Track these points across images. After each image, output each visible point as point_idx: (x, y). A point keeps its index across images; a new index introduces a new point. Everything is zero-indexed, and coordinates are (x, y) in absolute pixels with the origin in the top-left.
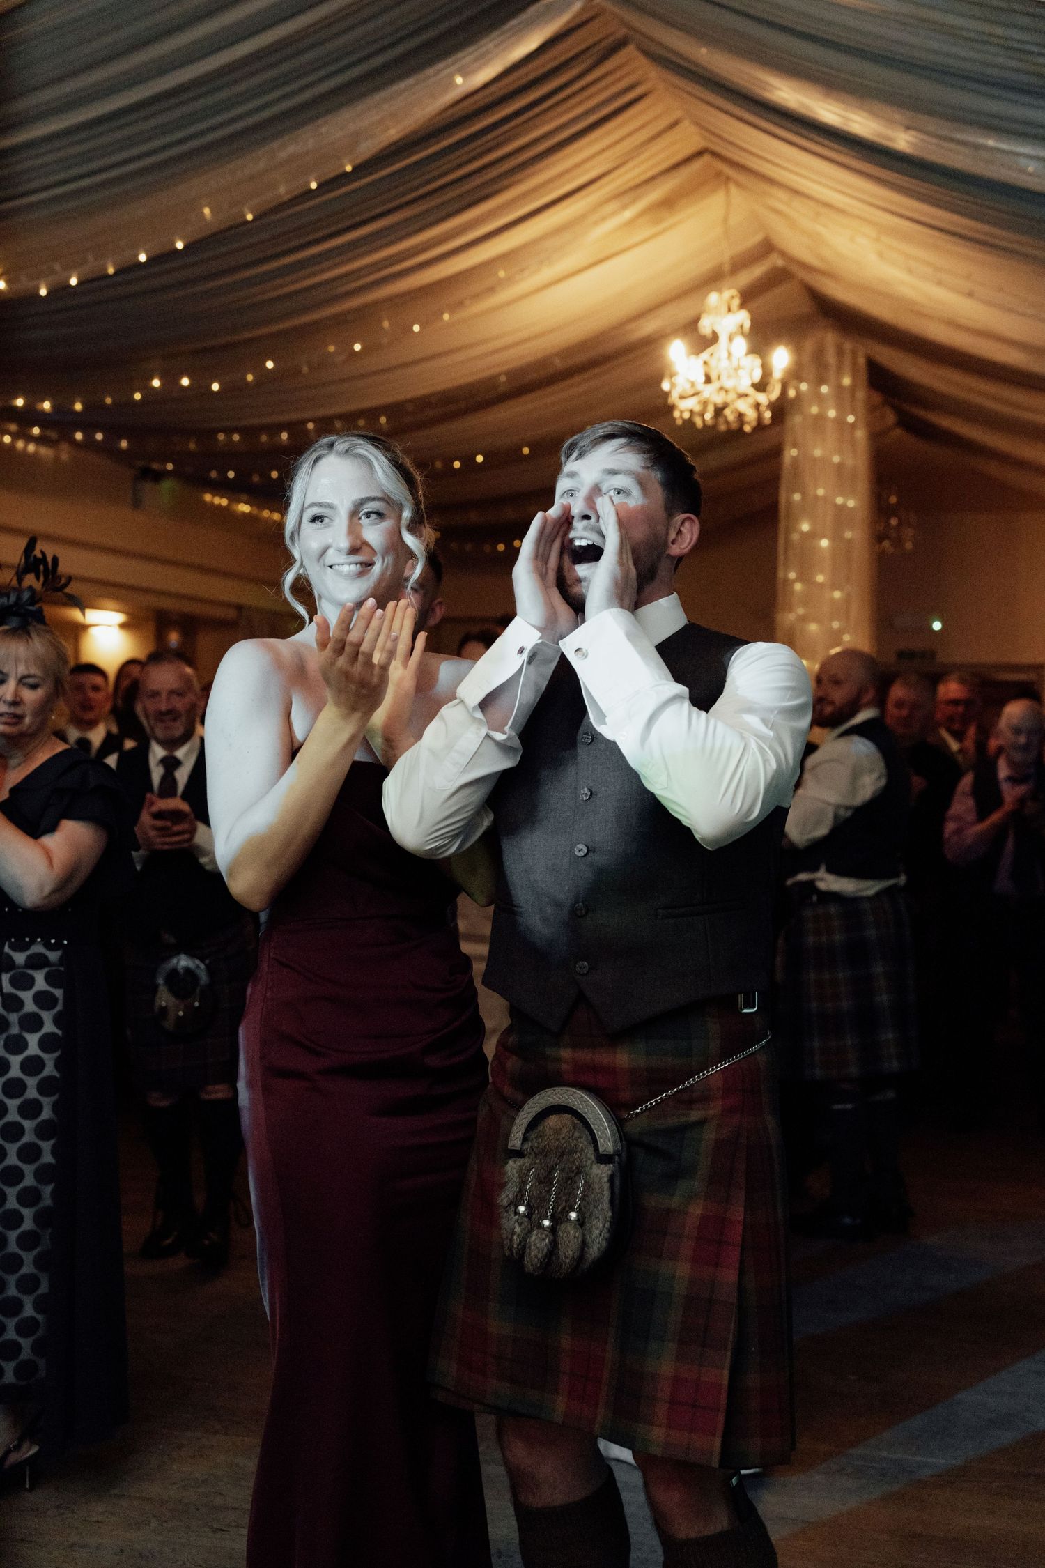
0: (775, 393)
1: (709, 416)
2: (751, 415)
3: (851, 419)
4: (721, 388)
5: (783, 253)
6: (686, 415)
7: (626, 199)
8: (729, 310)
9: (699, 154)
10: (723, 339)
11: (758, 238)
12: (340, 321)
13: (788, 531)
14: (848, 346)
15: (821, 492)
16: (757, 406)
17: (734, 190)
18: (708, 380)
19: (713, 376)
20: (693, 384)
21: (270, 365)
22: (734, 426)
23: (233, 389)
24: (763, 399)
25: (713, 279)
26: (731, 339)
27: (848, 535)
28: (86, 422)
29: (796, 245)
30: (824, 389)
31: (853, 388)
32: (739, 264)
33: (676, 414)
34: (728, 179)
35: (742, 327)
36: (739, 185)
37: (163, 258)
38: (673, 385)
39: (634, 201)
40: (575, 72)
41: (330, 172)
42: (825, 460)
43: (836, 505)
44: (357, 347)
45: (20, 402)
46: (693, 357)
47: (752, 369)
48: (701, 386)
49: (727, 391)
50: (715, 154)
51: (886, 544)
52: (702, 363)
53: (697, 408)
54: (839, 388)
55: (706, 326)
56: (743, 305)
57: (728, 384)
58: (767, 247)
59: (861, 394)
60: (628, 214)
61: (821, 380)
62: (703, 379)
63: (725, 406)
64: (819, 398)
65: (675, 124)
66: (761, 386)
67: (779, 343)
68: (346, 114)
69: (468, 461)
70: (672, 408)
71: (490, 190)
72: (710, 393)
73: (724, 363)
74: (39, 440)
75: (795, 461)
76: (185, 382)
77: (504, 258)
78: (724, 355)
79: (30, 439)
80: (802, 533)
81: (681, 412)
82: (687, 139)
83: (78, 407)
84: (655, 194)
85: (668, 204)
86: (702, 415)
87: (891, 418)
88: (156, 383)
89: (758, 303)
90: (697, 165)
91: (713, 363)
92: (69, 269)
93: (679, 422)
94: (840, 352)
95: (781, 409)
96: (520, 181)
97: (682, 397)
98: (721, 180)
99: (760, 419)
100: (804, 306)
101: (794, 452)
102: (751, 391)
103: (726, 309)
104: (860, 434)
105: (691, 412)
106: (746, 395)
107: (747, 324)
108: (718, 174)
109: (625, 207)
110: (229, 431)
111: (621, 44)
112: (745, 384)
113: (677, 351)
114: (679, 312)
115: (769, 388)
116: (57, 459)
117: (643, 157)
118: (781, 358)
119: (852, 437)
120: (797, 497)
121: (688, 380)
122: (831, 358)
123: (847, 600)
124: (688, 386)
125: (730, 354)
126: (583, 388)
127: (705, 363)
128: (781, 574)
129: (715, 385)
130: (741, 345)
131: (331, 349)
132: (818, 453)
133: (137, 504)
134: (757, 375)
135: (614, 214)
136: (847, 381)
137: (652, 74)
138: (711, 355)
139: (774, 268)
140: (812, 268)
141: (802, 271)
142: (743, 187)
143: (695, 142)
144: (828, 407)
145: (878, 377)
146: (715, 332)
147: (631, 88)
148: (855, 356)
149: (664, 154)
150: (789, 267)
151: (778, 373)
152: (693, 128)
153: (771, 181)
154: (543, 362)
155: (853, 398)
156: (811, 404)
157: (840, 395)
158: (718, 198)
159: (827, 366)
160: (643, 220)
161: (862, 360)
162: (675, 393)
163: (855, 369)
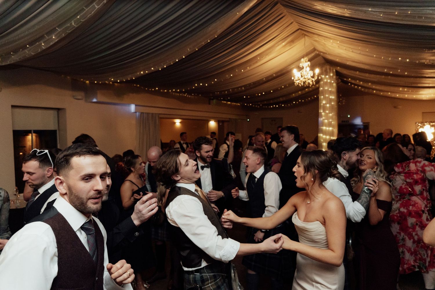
0: (316, 78)
1: (302, 84)
2: (311, 83)
3: (333, 82)
5: (317, 50)
6: (297, 84)
7: (283, 41)
8: (306, 62)
9: (298, 30)
11: (313, 48)
13: (321, 103)
14: (332, 68)
15: (327, 96)
16: (312, 81)
17: (306, 37)
18: (302, 77)
19: (303, 75)
20: (298, 78)
21: (216, 80)
22: (308, 85)
23: (210, 85)
24: (313, 79)
25: (302, 57)
26: (306, 67)
27: (333, 103)
29: (320, 48)
30: (327, 76)
31: (333, 76)
32: (309, 53)
33: (295, 84)
34: (305, 35)
35: (309, 65)
36: (307, 36)
37: (181, 60)
38: (294, 78)
39: (284, 41)
41: (212, 38)
42: (328, 90)
43: (330, 98)
44: (232, 75)
46: (298, 72)
47: (311, 73)
48: (300, 78)
49: (306, 78)
50: (301, 29)
51: (339, 103)
52: (300, 73)
53: (300, 82)
54: (330, 76)
55: (301, 66)
56: (308, 61)
57: (306, 77)
58: (315, 50)
59: (334, 77)
60: (284, 44)
61: (326, 75)
62: (301, 76)
63: (306, 81)
64: (326, 78)
65: (292, 23)
66: (313, 77)
67: (317, 68)
69: (262, 94)
70: (294, 83)
71: (252, 40)
72: (302, 79)
75: (322, 90)
76: (201, 84)
77: (258, 55)
78: (305, 71)
80: (323, 104)
81: (296, 83)
82: (295, 26)
83: (184, 90)
84: (289, 39)
85: (292, 41)
87: (340, 80)
88: (196, 85)
89: (313, 61)
90: (298, 32)
91: (302, 73)
93: (296, 85)
94: (330, 69)
95: (318, 81)
96: (259, 38)
97: (296, 80)
98: (303, 36)
99: (313, 84)
100: (323, 61)
101: (322, 89)
102: (311, 78)
103: (305, 62)
104: (335, 84)
105: (298, 83)
106: (310, 79)
107: (310, 64)
108: (303, 34)
109: (283, 42)
111: (276, 4)
112: (309, 77)
113: (295, 71)
115: (315, 77)
117: (285, 31)
118: (317, 71)
119: (333, 85)
120: (322, 97)
121: (298, 77)
122: (328, 71)
123: (332, 116)
124: (297, 78)
125: (306, 71)
127: (301, 73)
128: (320, 111)
129: (303, 77)
130: (308, 69)
131: (227, 76)
132: (326, 88)
133: (209, 104)
134: (312, 75)
135: (281, 44)
136: (332, 75)
137: (285, 11)
138: (302, 71)
139: (316, 54)
140: (324, 53)
141: (322, 54)
142: (309, 36)
143: (297, 27)
144: (328, 80)
145: (338, 74)
146: (303, 67)
147: (280, 14)
148: (333, 70)
149: (290, 30)
150: (320, 53)
151: (317, 74)
152: (296, 24)
153: (314, 34)
154: (272, 75)
155: (333, 78)
156: (324, 79)
157: (330, 78)
158: (303, 39)
159: (328, 72)
160: (287, 45)
161: (334, 71)
162: (295, 80)
163: (333, 72)
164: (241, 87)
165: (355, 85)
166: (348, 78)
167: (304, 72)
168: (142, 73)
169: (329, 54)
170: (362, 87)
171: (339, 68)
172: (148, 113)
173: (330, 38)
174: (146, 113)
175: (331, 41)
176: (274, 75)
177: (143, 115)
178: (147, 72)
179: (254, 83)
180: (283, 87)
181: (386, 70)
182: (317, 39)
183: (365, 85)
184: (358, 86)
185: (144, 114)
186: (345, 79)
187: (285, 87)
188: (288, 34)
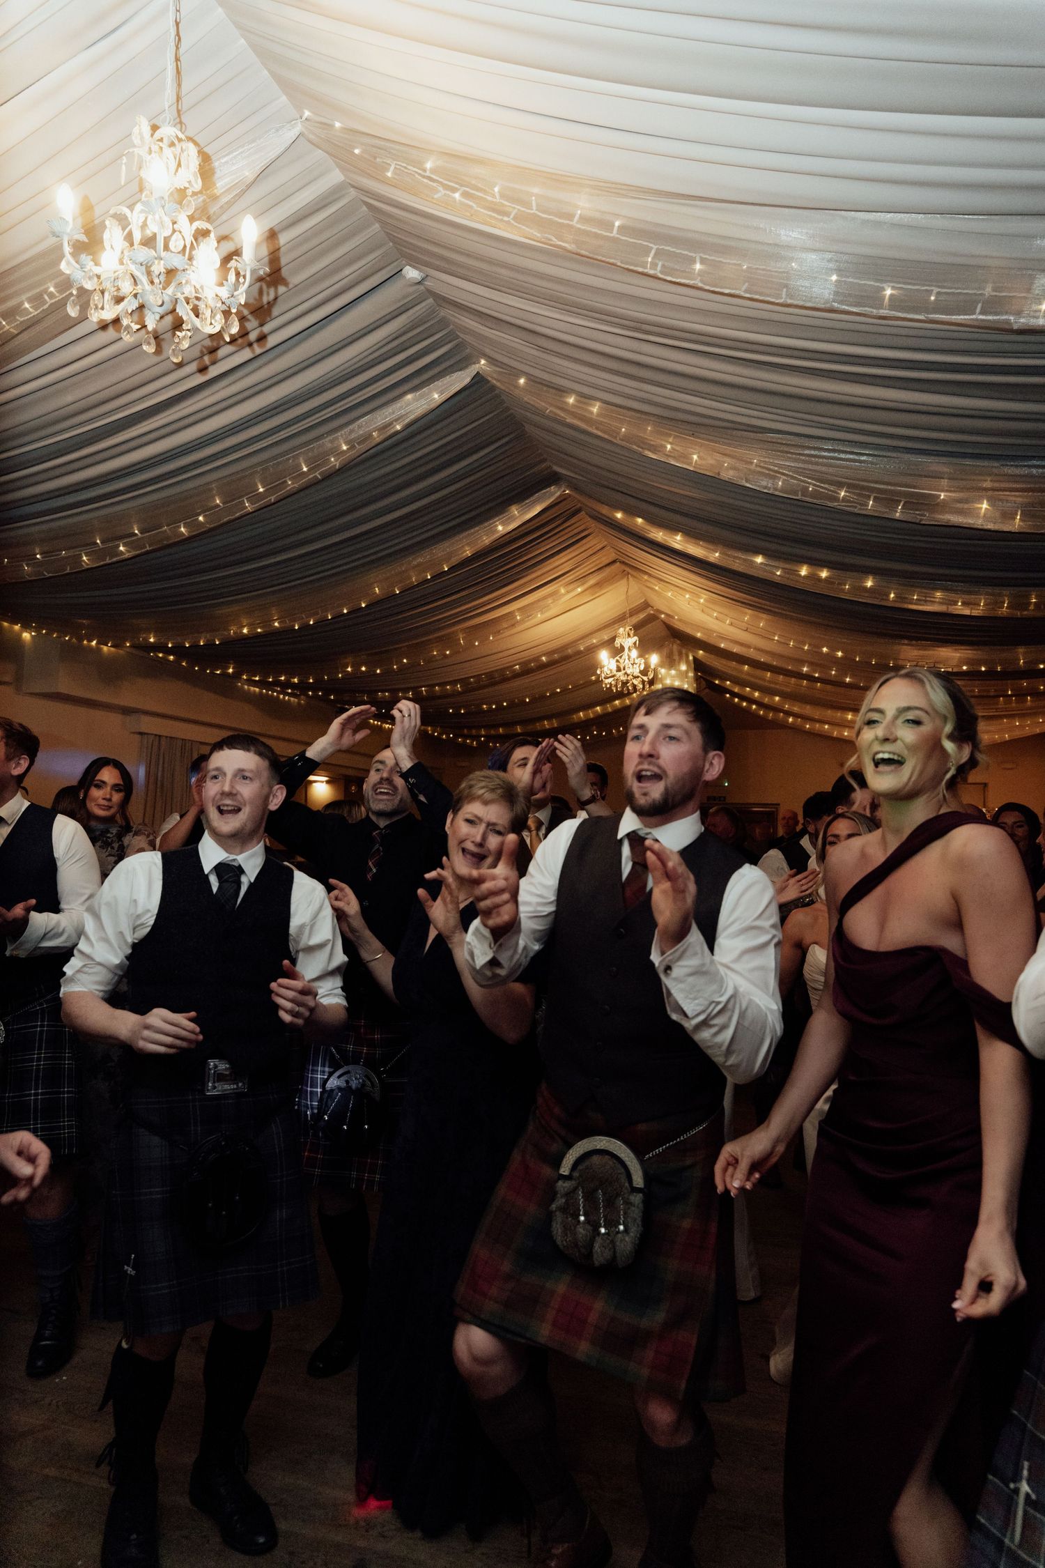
0: (651, 674)
1: (619, 686)
2: (640, 686)
4: (626, 673)
5: (653, 608)
6: (609, 686)
7: (579, 583)
8: (629, 635)
9: (614, 562)
10: (626, 650)
11: (642, 601)
12: (440, 639)
14: (684, 651)
16: (643, 682)
17: (631, 579)
18: (619, 670)
19: (622, 667)
20: (611, 670)
21: (405, 661)
22: (631, 690)
23: (388, 672)
24: (645, 678)
25: (620, 620)
26: (629, 650)
28: (313, 687)
29: (658, 603)
30: (673, 672)
31: (687, 672)
32: (633, 612)
33: (603, 685)
34: (628, 573)
35: (635, 643)
36: (632, 575)
37: (356, 611)
38: (602, 671)
39: (583, 584)
40: (557, 523)
41: (437, 571)
44: (448, 652)
45: (283, 678)
46: (612, 658)
47: (640, 664)
48: (615, 673)
49: (628, 675)
50: (623, 563)
52: (615, 660)
53: (614, 682)
54: (681, 671)
55: (618, 642)
56: (635, 633)
57: (629, 672)
58: (646, 605)
59: (691, 674)
60: (579, 590)
61: (672, 668)
62: (616, 668)
63: (627, 682)
65: (603, 548)
66: (644, 672)
67: (653, 651)
68: (446, 544)
69: (500, 704)
70: (602, 682)
73: (627, 661)
74: (290, 695)
76: (363, 669)
77: (519, 611)
78: (627, 657)
79: (286, 694)
81: (606, 684)
82: (608, 555)
83: (311, 681)
84: (592, 581)
85: (599, 585)
86: (616, 686)
87: (703, 683)
88: (349, 669)
89: (642, 631)
90: (613, 567)
91: (621, 661)
92: (309, 617)
93: (605, 689)
94: (680, 654)
96: (527, 575)
97: (605, 678)
98: (625, 574)
99: (643, 687)
100: (665, 632)
102: (640, 674)
103: (627, 635)
105: (611, 684)
106: (638, 677)
107: (637, 642)
108: (623, 571)
109: (578, 586)
110: (383, 691)
111: (578, 511)
112: (637, 673)
113: (604, 656)
114: (606, 636)
115: (649, 673)
116: (299, 704)
117: (587, 563)
118: (654, 659)
121: (609, 669)
122: (676, 657)
124: (609, 672)
125: (629, 657)
126: (555, 671)
127: (617, 661)
129: (623, 672)
130: (634, 653)
131: (435, 653)
134: (642, 667)
135: (573, 588)
136: (683, 667)
137: (593, 525)
138: (621, 657)
139: (649, 615)
140: (667, 615)
141: (663, 616)
142: (636, 577)
143: (612, 556)
144: (674, 681)
145: (698, 666)
146: (621, 646)
147: (582, 531)
148: (687, 657)
149: (598, 562)
150: (656, 614)
151: (652, 667)
152: (612, 550)
153: (650, 575)
154: (537, 659)
155: (687, 677)
156: (666, 679)
157: (683, 675)
158: (624, 582)
159: (674, 660)
160: (587, 592)
161: (691, 658)
162: (603, 676)
163: (687, 662)
164: (454, 683)
165: (742, 698)
166: (723, 679)
167: (625, 660)
168: (245, 631)
169: (680, 620)
170: (760, 704)
171: (701, 652)
172: (171, 738)
173: (684, 589)
174: (167, 737)
175: (687, 596)
176: (544, 658)
177: (160, 740)
178: (259, 630)
179: (490, 675)
180: (558, 690)
181: (805, 669)
182: (657, 588)
183: (766, 700)
184: (751, 701)
185: (163, 742)
186: (717, 682)
187: (564, 690)
188: (592, 568)
